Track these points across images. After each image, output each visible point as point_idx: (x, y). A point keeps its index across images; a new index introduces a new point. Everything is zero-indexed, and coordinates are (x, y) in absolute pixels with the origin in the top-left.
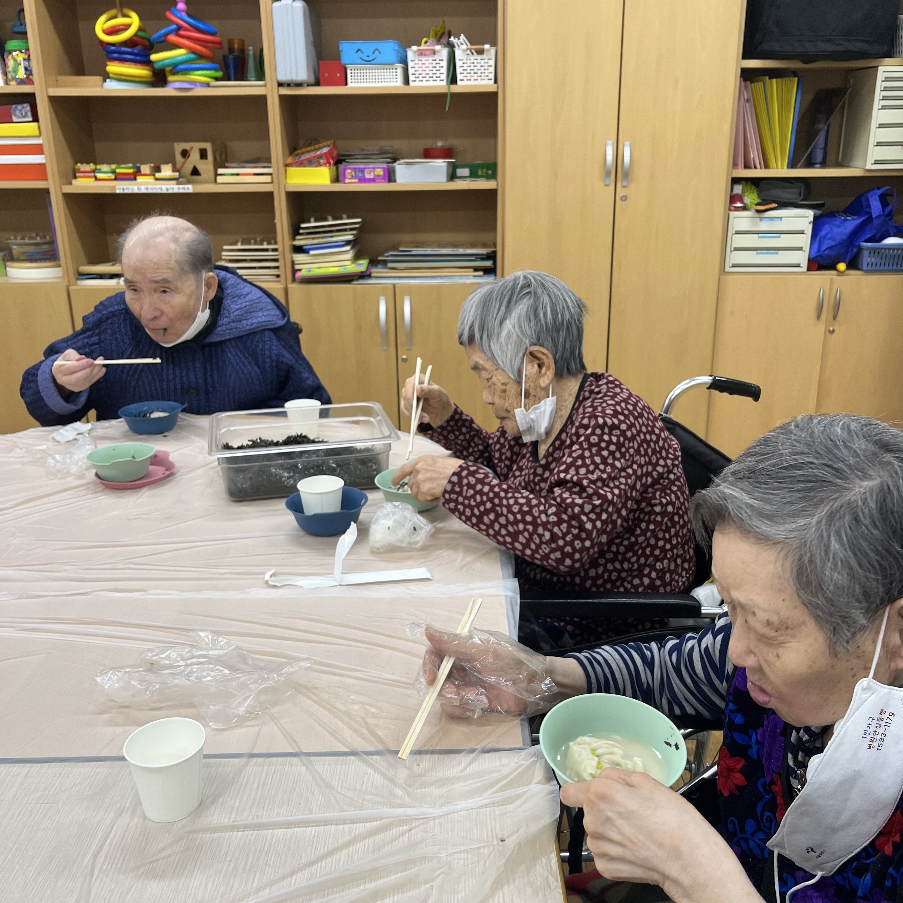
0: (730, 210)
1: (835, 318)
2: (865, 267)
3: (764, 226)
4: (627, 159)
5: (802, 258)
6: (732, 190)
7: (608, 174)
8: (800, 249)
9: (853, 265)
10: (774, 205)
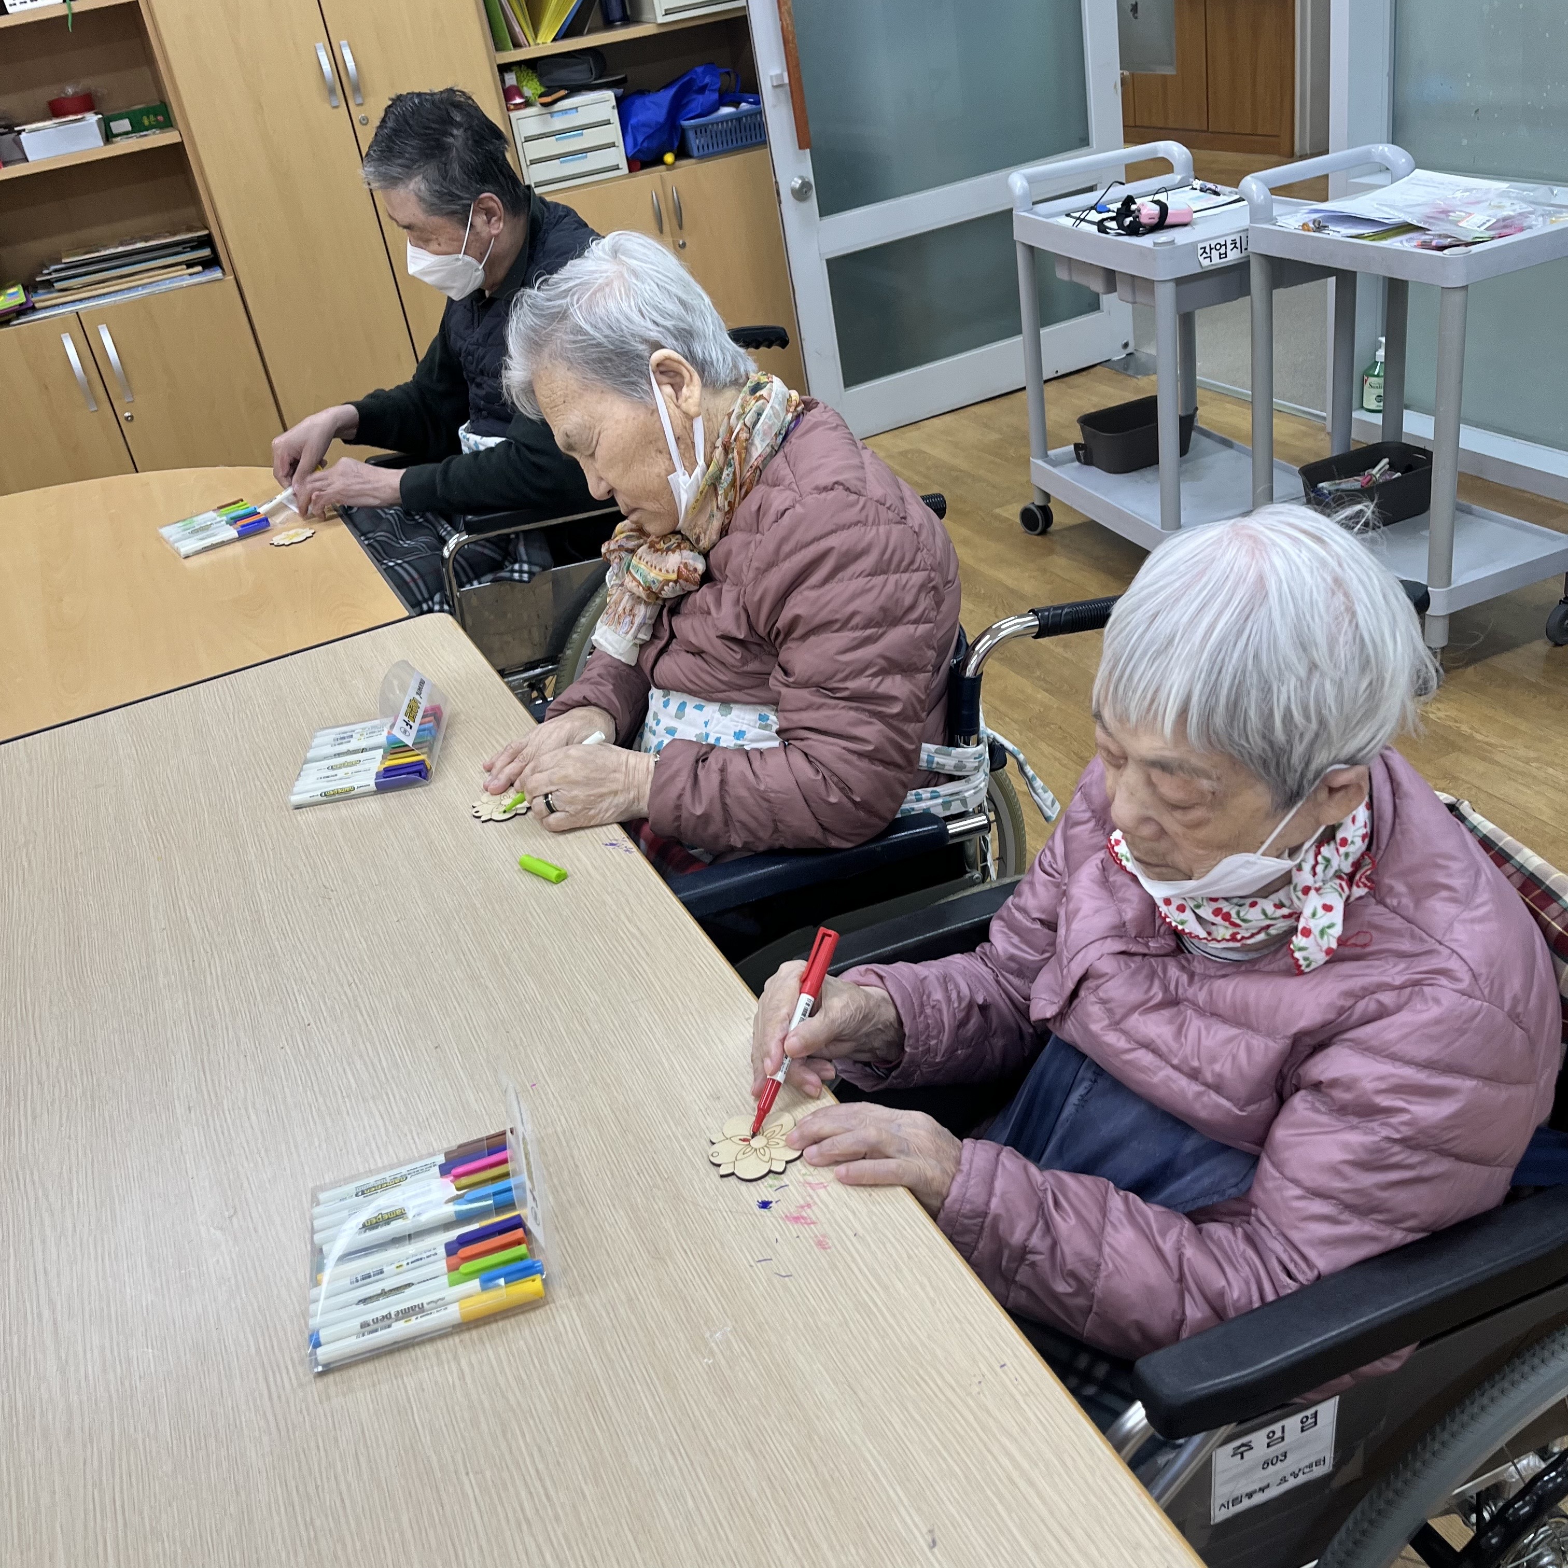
0: (508, 109)
1: (681, 227)
2: (695, 153)
3: (558, 123)
4: (351, 65)
5: (618, 156)
6: (503, 81)
7: (332, 91)
8: (613, 145)
9: (683, 153)
10: (563, 93)
